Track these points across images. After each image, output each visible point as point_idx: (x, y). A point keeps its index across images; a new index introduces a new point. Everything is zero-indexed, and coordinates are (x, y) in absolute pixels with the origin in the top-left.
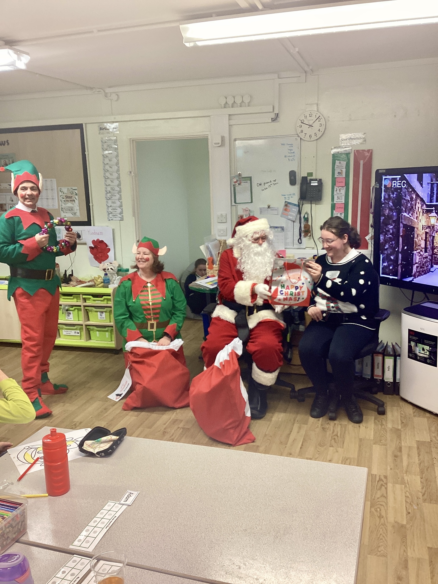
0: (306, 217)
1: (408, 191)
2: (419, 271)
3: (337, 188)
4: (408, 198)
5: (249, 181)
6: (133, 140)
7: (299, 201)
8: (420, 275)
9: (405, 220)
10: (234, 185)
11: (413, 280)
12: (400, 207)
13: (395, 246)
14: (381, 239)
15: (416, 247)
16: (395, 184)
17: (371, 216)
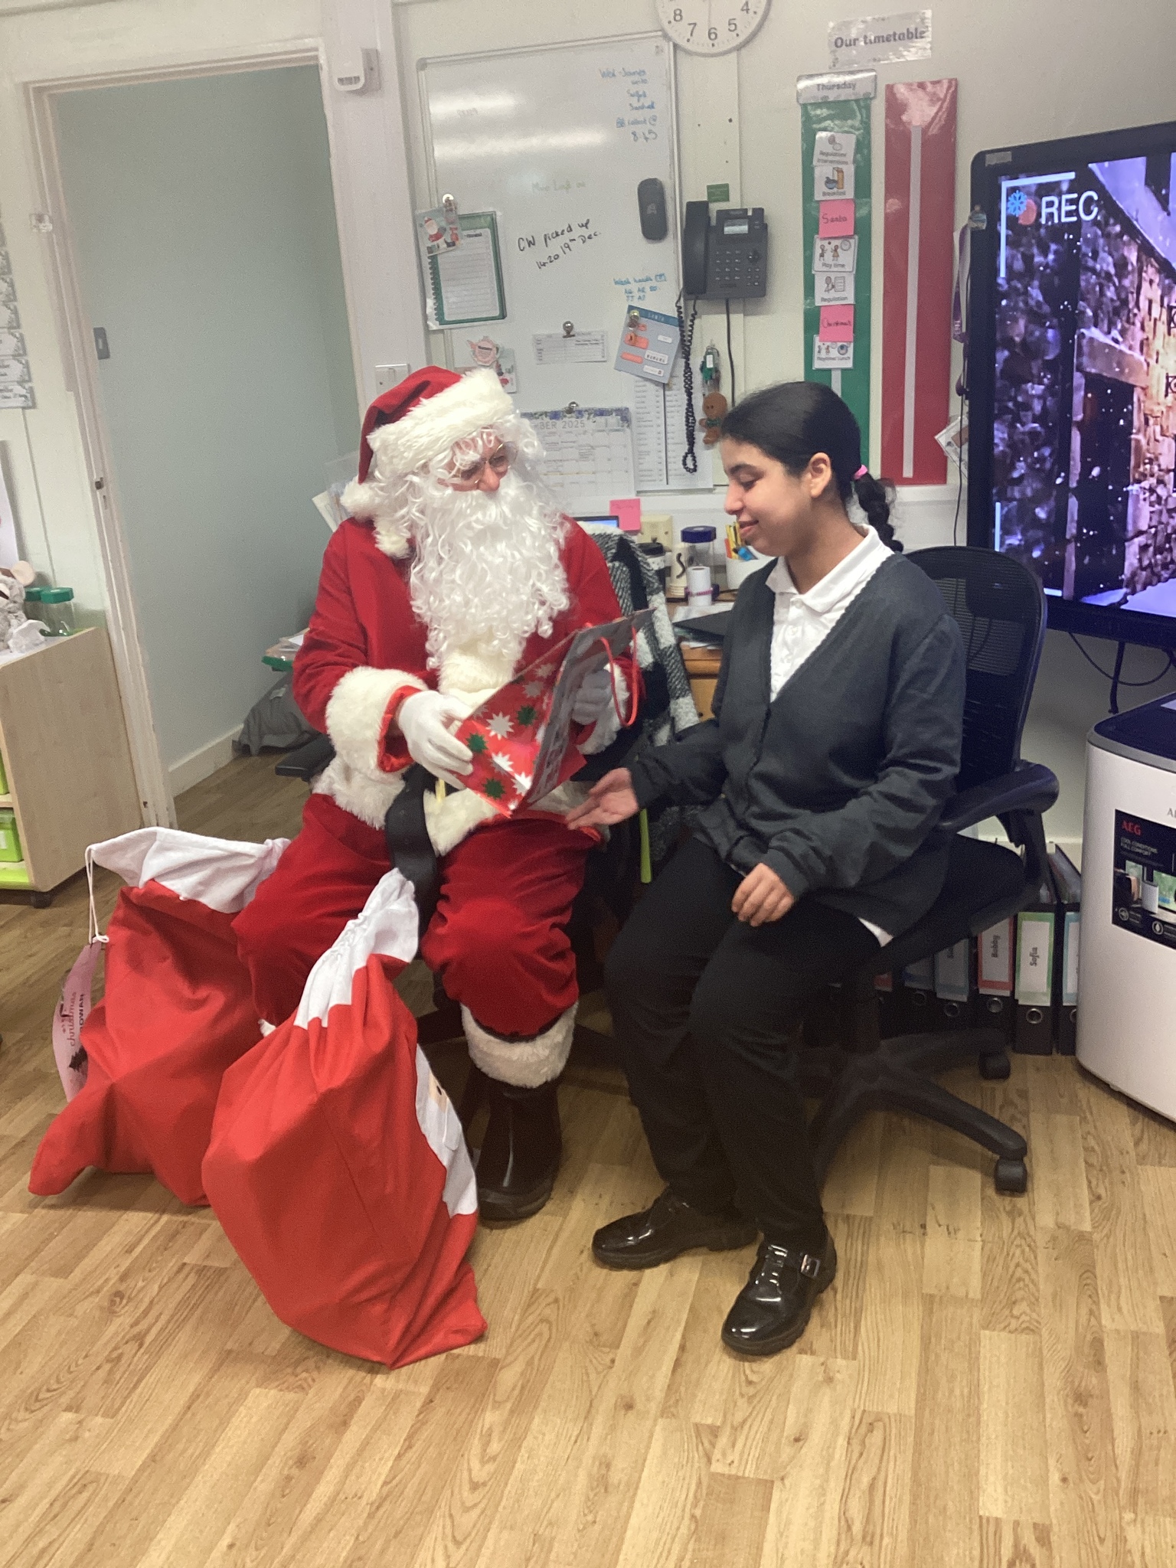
0: (710, 365)
1: (1107, 235)
2: (1150, 565)
3: (826, 243)
4: (1107, 264)
5: (487, 232)
6: (39, 91)
7: (682, 303)
8: (1155, 579)
9: (1092, 356)
10: (430, 250)
11: (1125, 601)
12: (1075, 306)
13: (1053, 464)
14: (996, 441)
15: (1137, 466)
16: (1050, 210)
17: (958, 349)
